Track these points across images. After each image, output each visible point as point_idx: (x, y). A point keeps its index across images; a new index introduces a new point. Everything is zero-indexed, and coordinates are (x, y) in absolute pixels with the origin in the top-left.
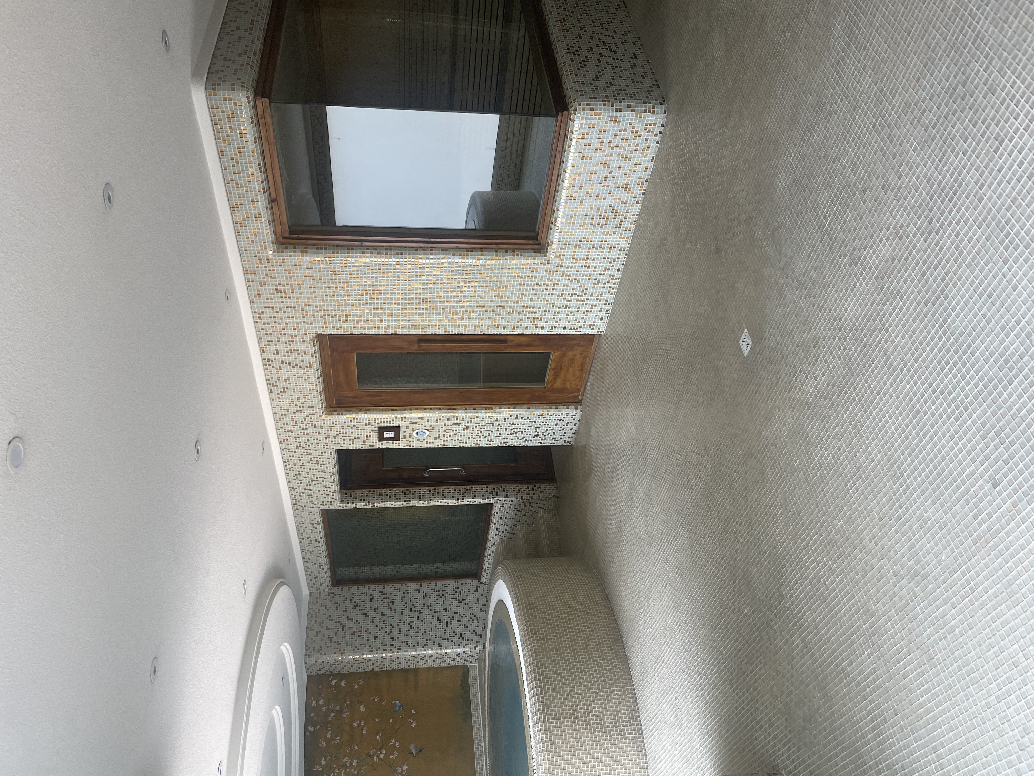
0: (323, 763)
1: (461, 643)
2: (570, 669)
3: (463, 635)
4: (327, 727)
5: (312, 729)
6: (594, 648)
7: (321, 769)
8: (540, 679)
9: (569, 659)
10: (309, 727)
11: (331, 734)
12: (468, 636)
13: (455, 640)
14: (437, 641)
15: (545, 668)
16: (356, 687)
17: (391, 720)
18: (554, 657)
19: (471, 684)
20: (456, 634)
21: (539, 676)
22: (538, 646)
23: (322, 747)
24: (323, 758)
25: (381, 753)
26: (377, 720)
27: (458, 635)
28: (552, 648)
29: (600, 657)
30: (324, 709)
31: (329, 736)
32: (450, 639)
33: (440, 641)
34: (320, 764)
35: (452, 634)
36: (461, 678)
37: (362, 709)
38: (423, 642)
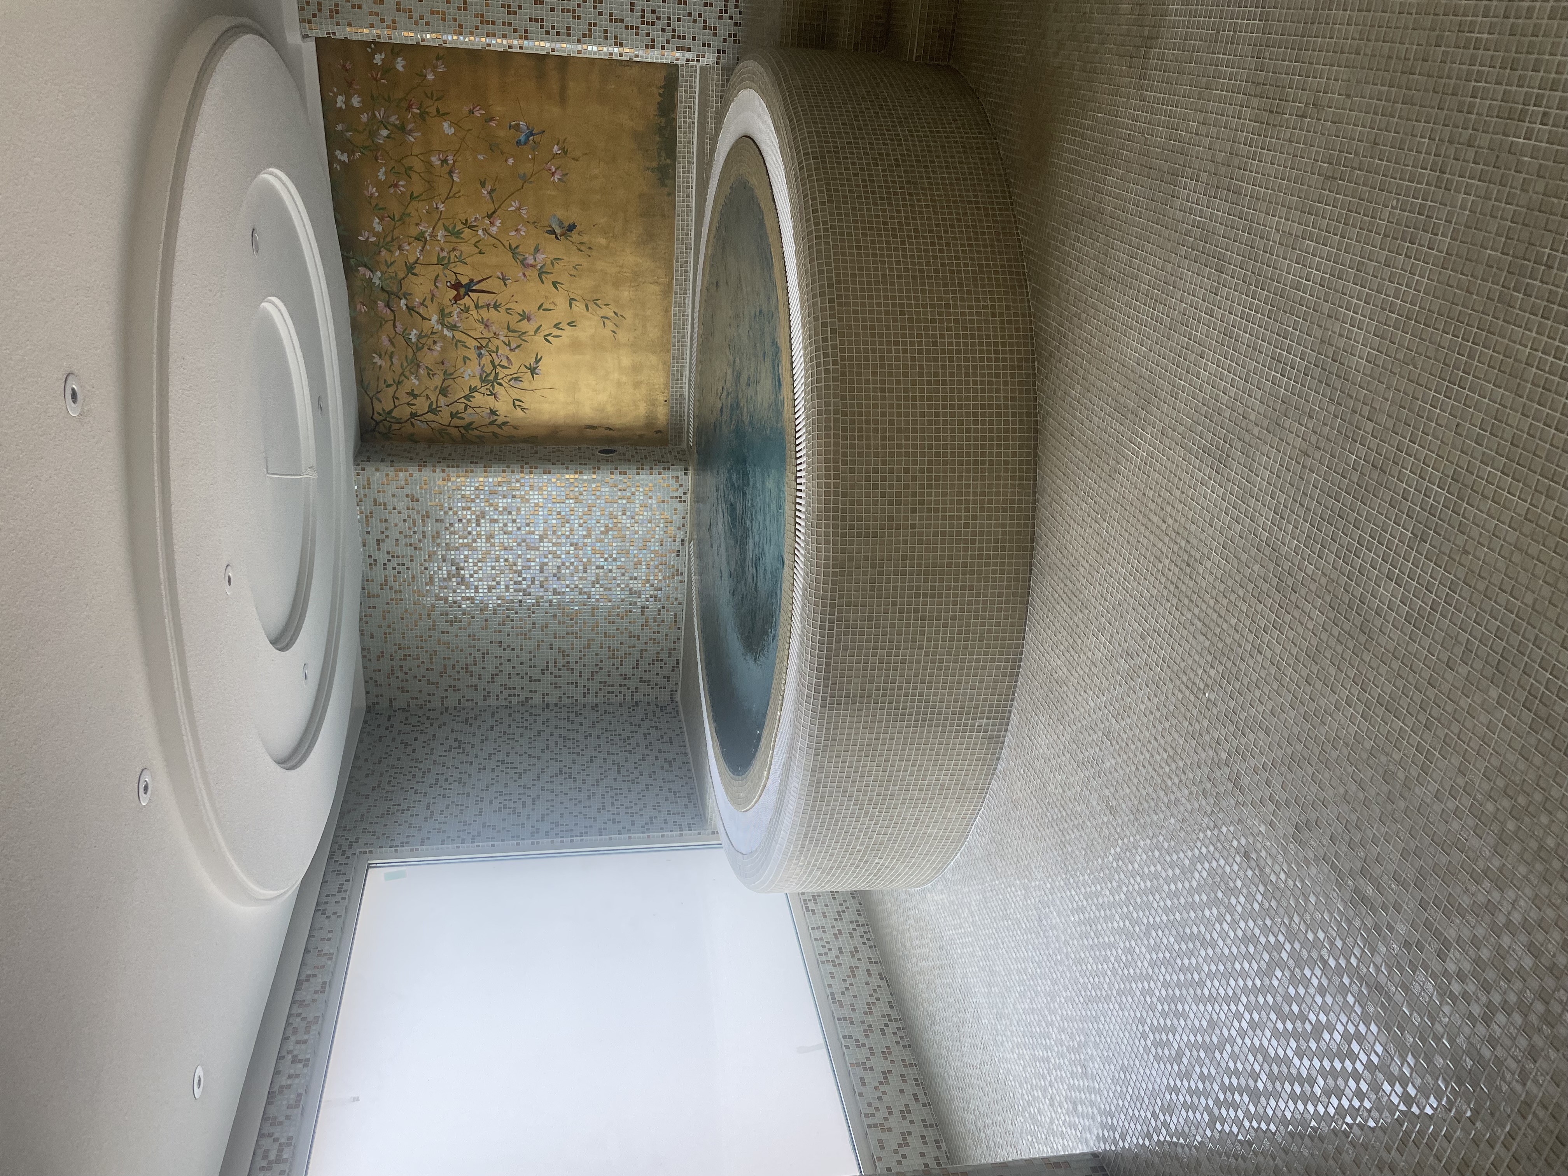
0: (378, 228)
1: (668, 42)
2: (901, 611)
3: (674, 23)
4: (376, 159)
5: (344, 158)
6: (965, 565)
7: (374, 239)
8: (831, 629)
9: (903, 589)
10: (338, 153)
11: (386, 173)
12: (685, 27)
13: (655, 32)
14: (613, 29)
15: (848, 604)
16: (430, 77)
17: (511, 161)
18: (873, 581)
19: (680, 107)
20: (658, 18)
21: (831, 621)
22: (843, 551)
23: (371, 197)
24: (377, 220)
25: (492, 224)
26: (481, 157)
27: (663, 22)
28: (874, 560)
29: (971, 588)
30: (364, 118)
31: (382, 176)
32: (643, 29)
33: (619, 29)
34: (372, 230)
35: (649, 16)
36: (661, 91)
37: (448, 129)
38: (579, 27)
